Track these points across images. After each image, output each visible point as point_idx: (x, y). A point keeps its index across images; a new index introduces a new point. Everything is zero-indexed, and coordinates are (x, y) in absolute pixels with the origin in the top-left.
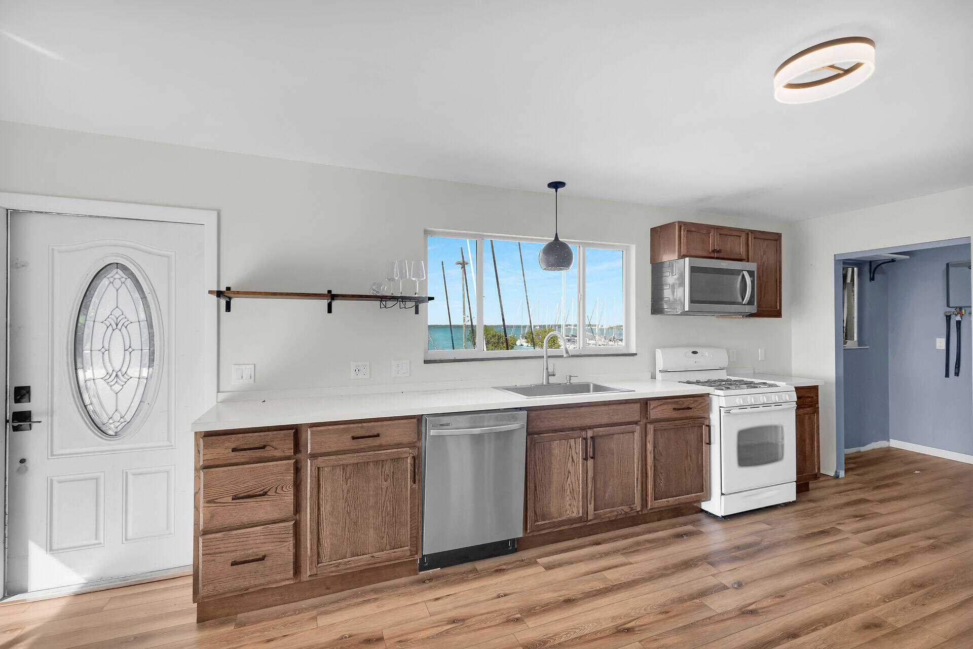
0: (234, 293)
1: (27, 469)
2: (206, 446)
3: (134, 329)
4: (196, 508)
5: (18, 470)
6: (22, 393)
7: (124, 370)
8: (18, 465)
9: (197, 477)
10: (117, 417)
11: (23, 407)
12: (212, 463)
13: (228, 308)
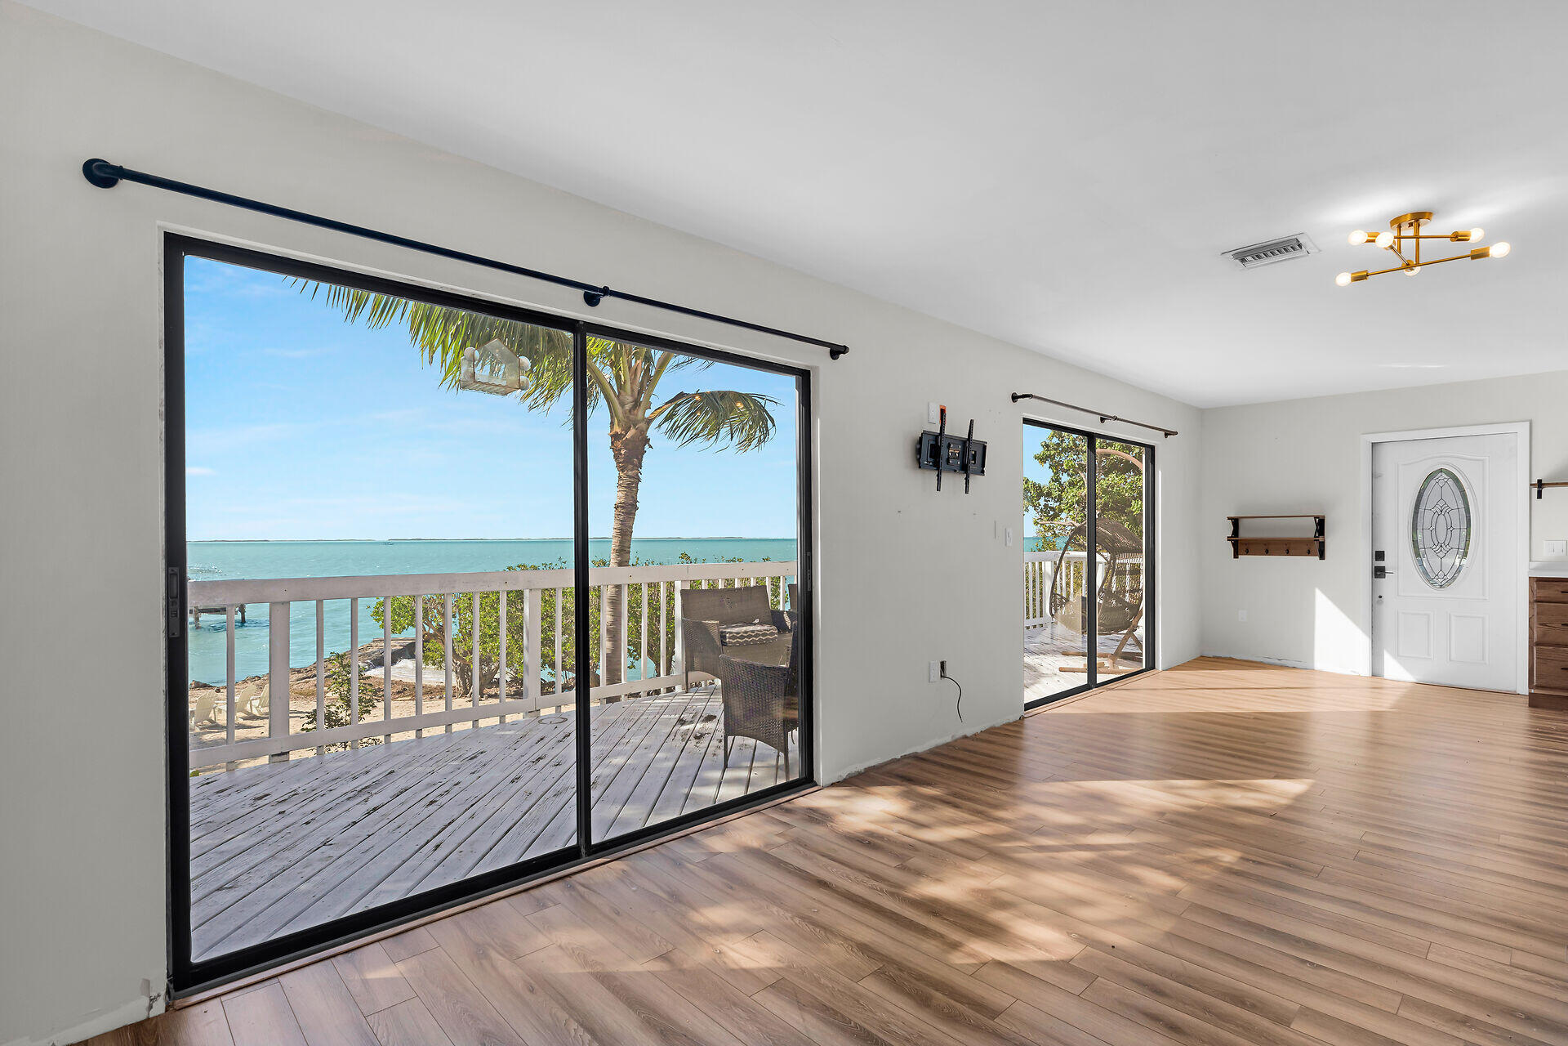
0: (1544, 484)
1: (1382, 602)
2: (1538, 588)
3: (1454, 515)
4: (1531, 628)
5: (1378, 602)
6: (1380, 555)
7: (1446, 543)
8: (1377, 599)
9: (1531, 608)
10: (1441, 575)
11: (1380, 564)
12: (1542, 599)
13: (1539, 496)
